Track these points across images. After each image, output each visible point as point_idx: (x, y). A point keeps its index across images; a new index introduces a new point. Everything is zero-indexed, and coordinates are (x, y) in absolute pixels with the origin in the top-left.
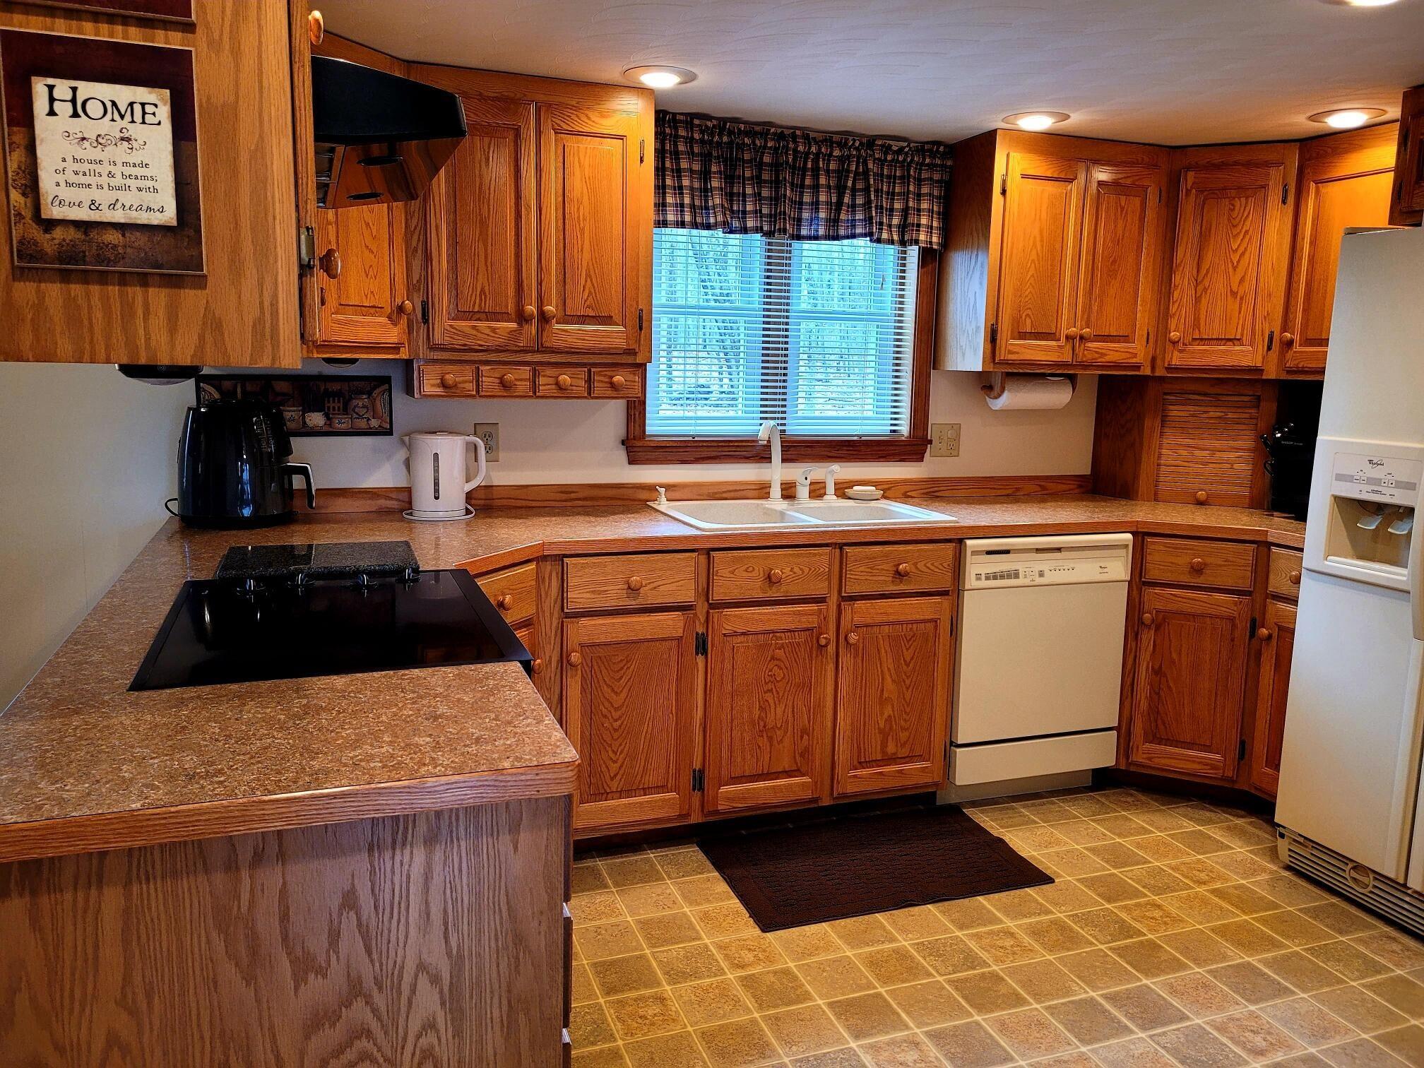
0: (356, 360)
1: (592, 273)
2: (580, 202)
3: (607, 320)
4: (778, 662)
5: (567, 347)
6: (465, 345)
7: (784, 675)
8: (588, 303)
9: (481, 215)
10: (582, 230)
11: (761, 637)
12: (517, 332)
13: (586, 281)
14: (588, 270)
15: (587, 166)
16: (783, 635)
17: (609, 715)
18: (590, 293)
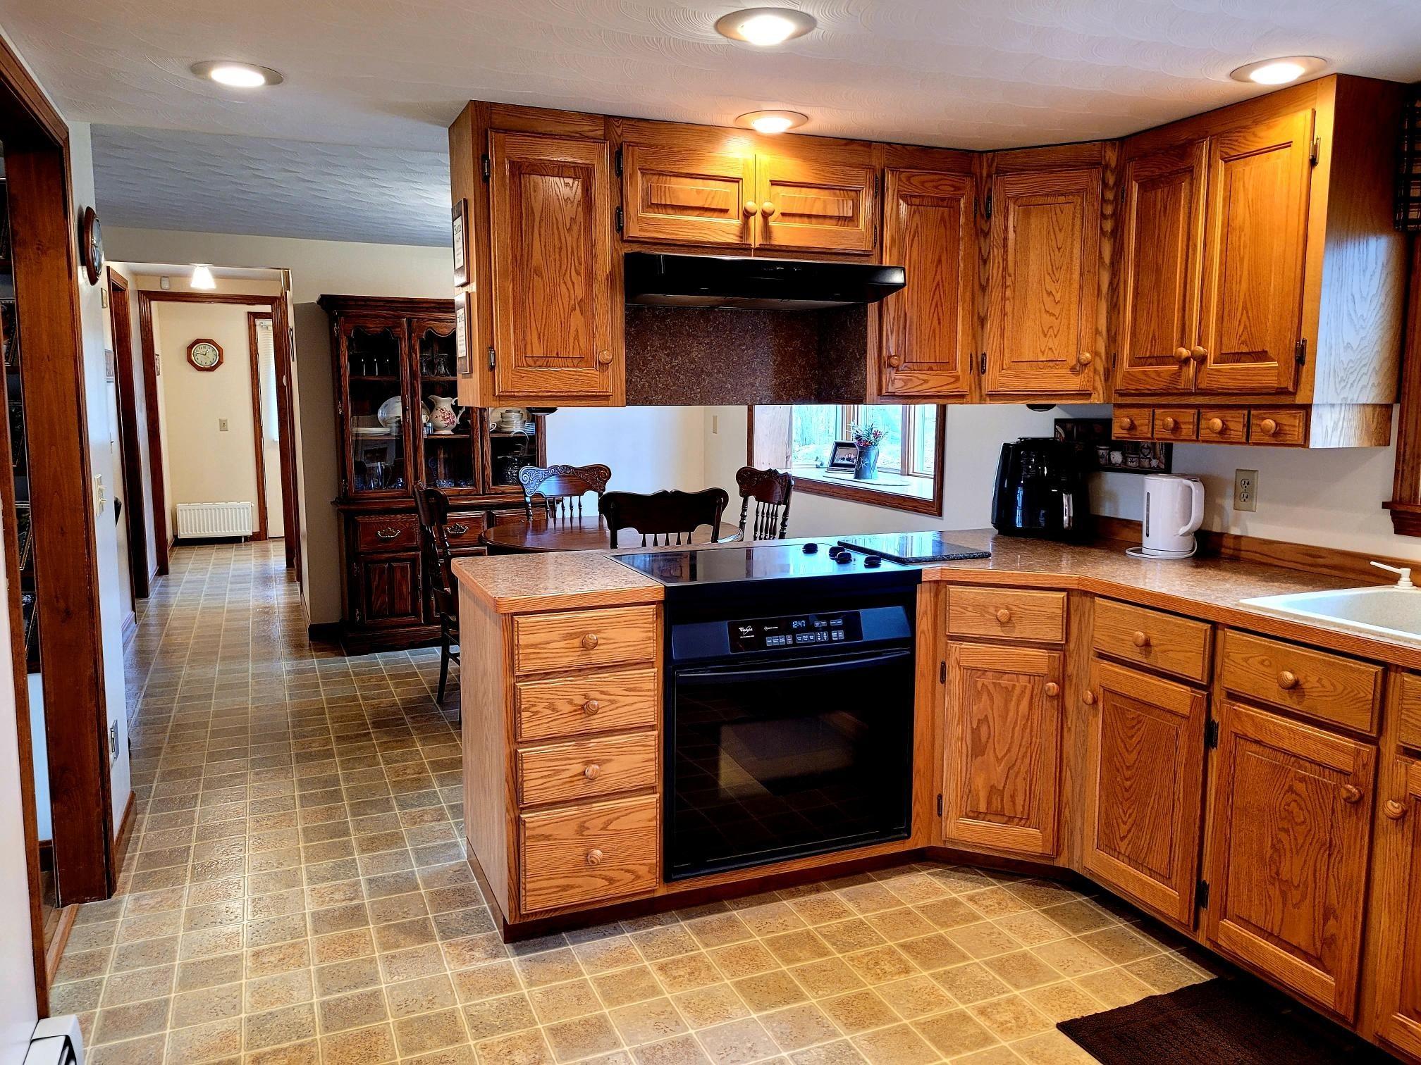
0: (1053, 406)
1: (1249, 305)
2: (1242, 229)
3: (1262, 356)
4: (1297, 798)
5: (1219, 388)
6: (1137, 390)
7: (1305, 818)
8: (1243, 338)
9: (1157, 264)
10: (1242, 260)
11: (1281, 756)
12: (1178, 374)
13: (1242, 314)
14: (1245, 303)
15: (1250, 188)
16: (1308, 765)
17: (1121, 770)
18: (1245, 327)
